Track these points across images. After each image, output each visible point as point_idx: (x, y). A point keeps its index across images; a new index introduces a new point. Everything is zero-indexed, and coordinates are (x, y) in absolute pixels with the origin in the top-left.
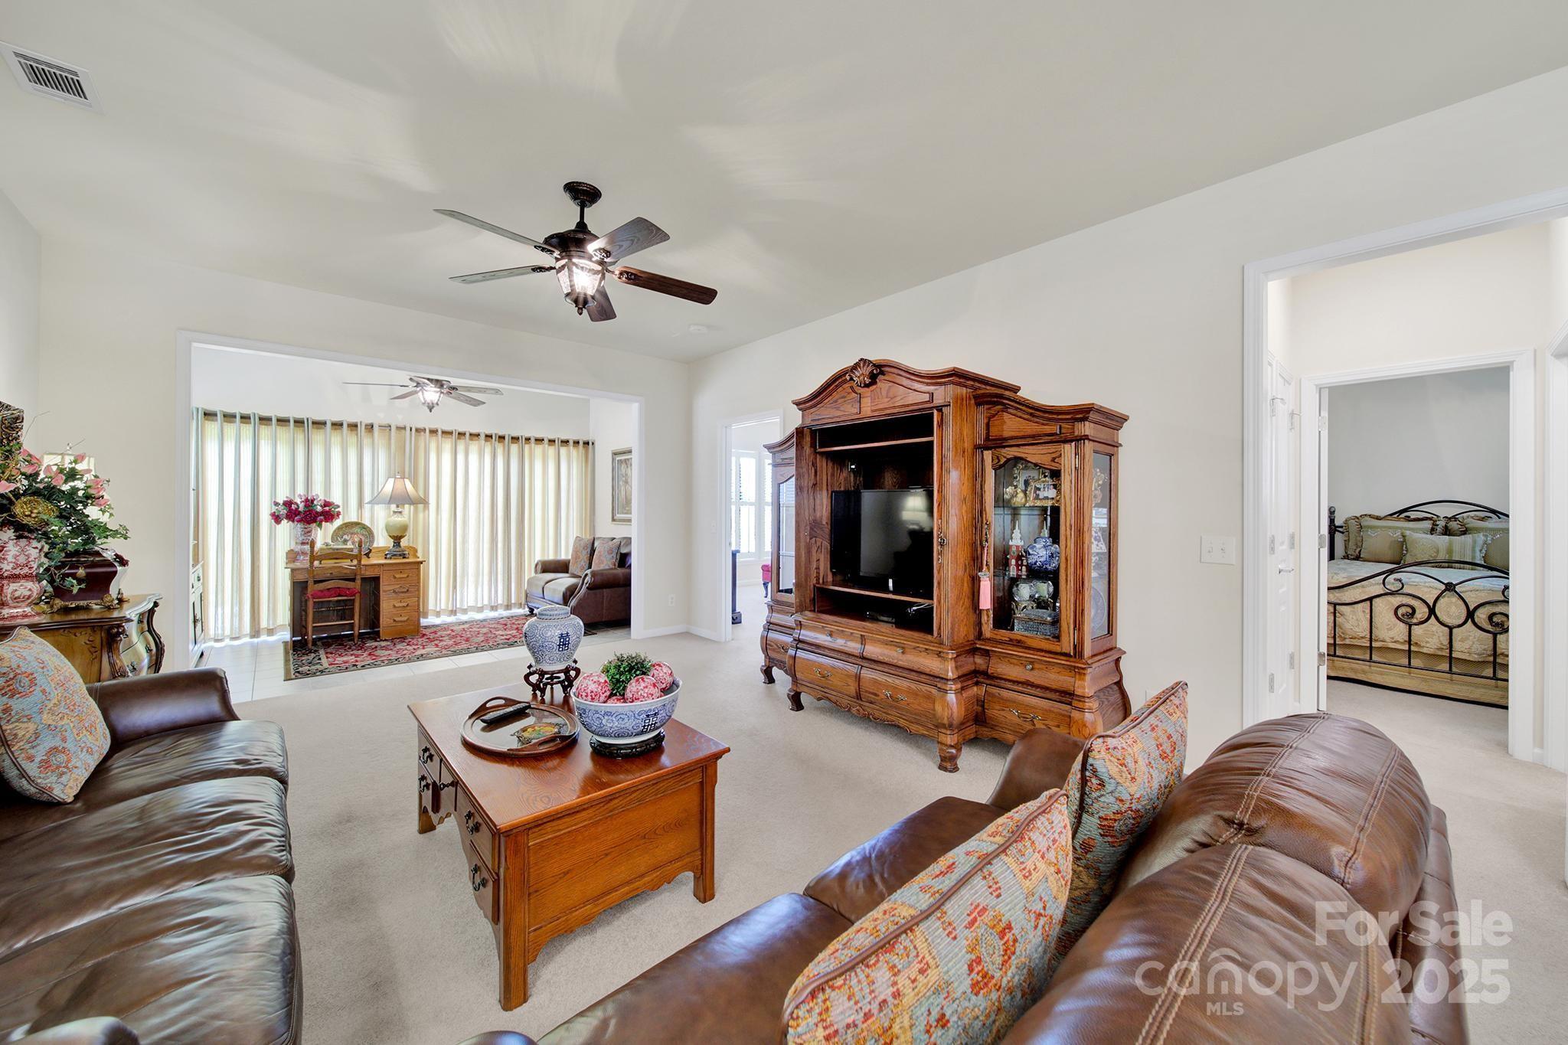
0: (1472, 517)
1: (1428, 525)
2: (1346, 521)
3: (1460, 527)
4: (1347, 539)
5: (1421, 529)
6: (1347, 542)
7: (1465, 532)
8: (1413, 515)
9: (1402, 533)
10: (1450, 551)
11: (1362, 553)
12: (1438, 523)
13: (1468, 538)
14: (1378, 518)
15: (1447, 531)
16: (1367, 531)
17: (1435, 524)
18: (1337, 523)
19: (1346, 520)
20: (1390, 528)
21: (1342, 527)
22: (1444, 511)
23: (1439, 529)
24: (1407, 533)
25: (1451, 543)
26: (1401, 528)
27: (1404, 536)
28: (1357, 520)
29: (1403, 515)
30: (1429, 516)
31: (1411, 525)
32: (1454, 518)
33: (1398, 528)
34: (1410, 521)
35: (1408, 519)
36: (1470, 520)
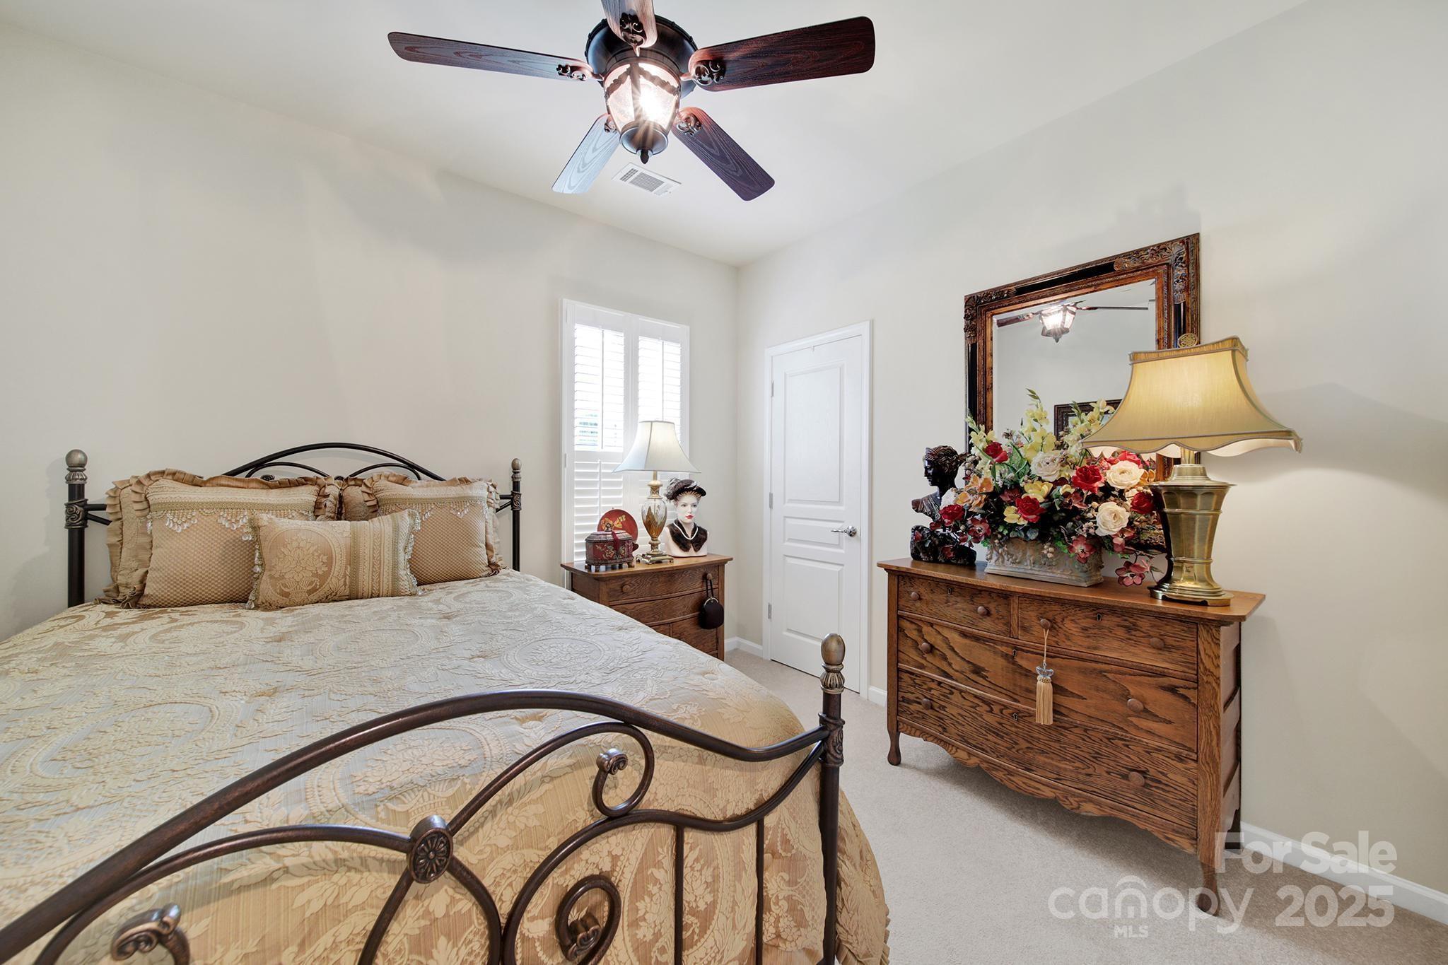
0: (387, 478)
1: (306, 495)
2: (115, 493)
3: (367, 497)
4: (115, 540)
5: (293, 507)
6: (116, 549)
7: (376, 509)
8: (279, 473)
9: (251, 521)
10: (353, 558)
11: (148, 583)
12: (328, 490)
13: (381, 524)
14: (196, 482)
15: (342, 511)
16: (163, 518)
17: (322, 495)
18: (94, 494)
19: (115, 490)
20: (222, 506)
21: (102, 507)
22: (336, 465)
23: (330, 503)
24: (264, 518)
25: (355, 537)
26: (251, 507)
27: (256, 529)
28: (137, 489)
29: (258, 475)
30: (311, 475)
31: (274, 497)
32: (354, 479)
33: (239, 507)
34: (271, 488)
35: (268, 482)
36: (383, 482)
